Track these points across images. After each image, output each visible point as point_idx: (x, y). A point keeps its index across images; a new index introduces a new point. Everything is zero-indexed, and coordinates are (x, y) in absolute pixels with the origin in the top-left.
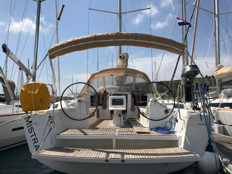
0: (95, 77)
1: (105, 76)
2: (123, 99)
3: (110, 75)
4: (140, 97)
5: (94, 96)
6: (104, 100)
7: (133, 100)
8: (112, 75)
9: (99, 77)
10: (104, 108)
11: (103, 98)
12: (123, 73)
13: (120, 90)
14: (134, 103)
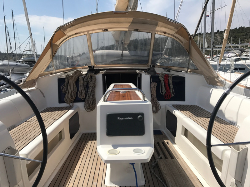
0: (69, 34)
1: (90, 32)
2: (142, 114)
3: (101, 31)
4: (171, 81)
5: (66, 80)
6: (90, 89)
7: (154, 89)
8: (106, 30)
9: (77, 33)
10: (88, 108)
11: (88, 84)
12: (128, 25)
13: (121, 60)
14: (157, 96)
